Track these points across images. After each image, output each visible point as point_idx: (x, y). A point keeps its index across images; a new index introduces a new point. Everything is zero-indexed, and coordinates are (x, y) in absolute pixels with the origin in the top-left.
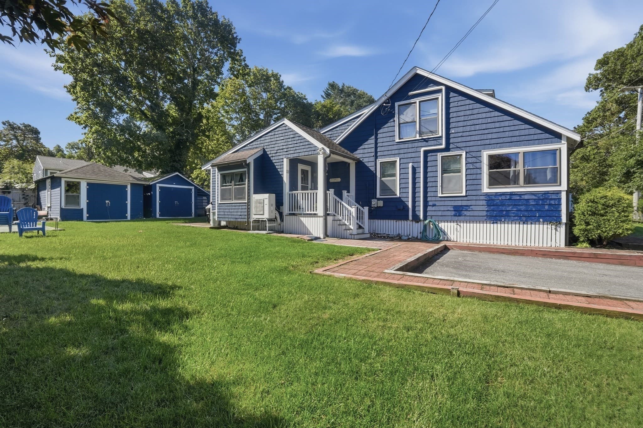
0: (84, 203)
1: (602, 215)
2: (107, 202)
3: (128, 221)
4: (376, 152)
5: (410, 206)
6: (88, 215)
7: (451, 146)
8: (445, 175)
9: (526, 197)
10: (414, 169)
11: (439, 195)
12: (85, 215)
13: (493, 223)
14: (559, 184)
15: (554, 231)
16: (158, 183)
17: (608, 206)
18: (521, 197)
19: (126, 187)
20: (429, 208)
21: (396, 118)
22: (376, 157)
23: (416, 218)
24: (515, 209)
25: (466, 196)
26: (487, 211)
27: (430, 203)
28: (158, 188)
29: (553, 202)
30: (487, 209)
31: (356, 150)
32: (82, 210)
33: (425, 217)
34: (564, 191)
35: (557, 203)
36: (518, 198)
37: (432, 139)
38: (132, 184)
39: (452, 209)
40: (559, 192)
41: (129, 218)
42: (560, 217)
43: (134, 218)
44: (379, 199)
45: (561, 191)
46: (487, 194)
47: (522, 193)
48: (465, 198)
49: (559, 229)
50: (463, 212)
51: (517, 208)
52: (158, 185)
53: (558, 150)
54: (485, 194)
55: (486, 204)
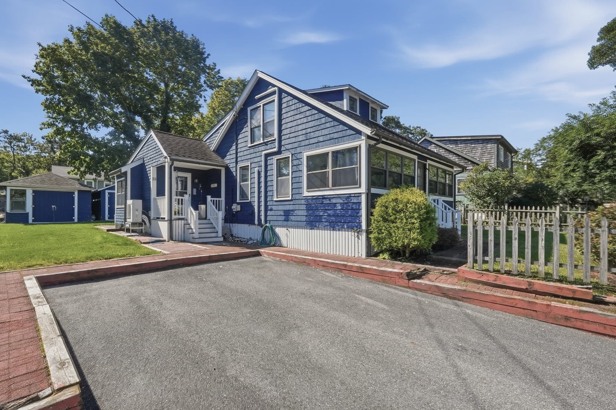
0: (29, 208)
1: (393, 222)
2: (53, 206)
3: (76, 223)
4: (237, 158)
5: (256, 211)
6: (33, 218)
7: (283, 149)
8: (279, 178)
9: (334, 201)
10: (259, 173)
11: (274, 199)
12: (31, 218)
13: (311, 229)
14: (358, 186)
15: (356, 238)
16: (107, 189)
17: (397, 212)
18: (330, 200)
19: (73, 193)
20: (269, 213)
21: (249, 124)
22: (237, 162)
23: (260, 224)
24: (326, 214)
25: (291, 200)
26: (306, 216)
27: (269, 208)
28: (107, 194)
29: (354, 206)
30: (306, 214)
31: (226, 156)
32: (27, 214)
33: (266, 222)
34: (363, 193)
35: (357, 208)
36: (328, 202)
37: (270, 142)
38: (80, 192)
39: (283, 214)
40: (359, 195)
41: (76, 220)
42: (360, 223)
43: (81, 220)
44: (238, 204)
45: (360, 193)
46: (306, 198)
47: (332, 196)
48: (292, 203)
49: (360, 237)
50: (290, 217)
51: (327, 213)
52: (107, 192)
53: (358, 147)
54: (304, 198)
55: (305, 209)
